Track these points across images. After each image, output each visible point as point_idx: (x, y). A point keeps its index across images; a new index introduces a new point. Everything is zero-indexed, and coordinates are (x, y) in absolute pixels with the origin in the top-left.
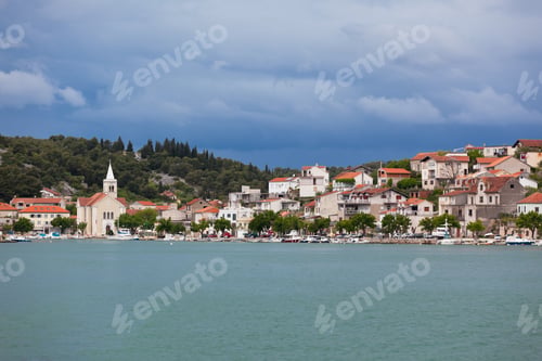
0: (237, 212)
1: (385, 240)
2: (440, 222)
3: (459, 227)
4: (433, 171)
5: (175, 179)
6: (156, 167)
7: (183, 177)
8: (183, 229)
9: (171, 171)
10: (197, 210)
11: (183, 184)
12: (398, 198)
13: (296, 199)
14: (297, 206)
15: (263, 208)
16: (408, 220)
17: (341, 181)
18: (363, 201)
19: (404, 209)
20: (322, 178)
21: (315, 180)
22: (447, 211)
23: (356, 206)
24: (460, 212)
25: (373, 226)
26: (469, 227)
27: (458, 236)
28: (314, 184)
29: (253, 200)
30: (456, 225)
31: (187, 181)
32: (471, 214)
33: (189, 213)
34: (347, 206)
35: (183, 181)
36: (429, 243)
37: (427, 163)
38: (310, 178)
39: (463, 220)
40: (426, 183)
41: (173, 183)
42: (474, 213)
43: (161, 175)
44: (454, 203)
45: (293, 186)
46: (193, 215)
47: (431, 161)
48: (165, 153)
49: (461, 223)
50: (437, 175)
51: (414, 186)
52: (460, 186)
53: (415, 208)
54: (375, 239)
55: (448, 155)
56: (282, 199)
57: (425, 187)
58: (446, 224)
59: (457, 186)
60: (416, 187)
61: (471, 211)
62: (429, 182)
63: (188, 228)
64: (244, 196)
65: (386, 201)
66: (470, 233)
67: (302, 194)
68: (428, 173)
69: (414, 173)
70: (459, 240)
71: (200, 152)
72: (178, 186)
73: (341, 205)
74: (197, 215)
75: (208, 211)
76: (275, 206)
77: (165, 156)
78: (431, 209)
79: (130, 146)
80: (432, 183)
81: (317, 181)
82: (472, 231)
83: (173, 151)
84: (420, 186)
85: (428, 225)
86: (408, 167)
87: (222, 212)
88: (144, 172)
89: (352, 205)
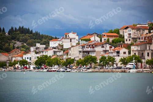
0: (32, 56)
1: (101, 70)
2: (131, 60)
3: (142, 63)
4: (130, 34)
5: (22, 44)
6: (14, 38)
7: (25, 43)
8: (6, 65)
9: (20, 40)
10: (14, 56)
11: (25, 46)
12: (111, 47)
13: (62, 50)
14: (61, 53)
15: (44, 54)
16: (114, 59)
17: (83, 40)
18: (92, 49)
19: (112, 53)
20: (75, 39)
21: (71, 40)
22: (135, 54)
23: (88, 52)
24: (143, 54)
25: (96, 63)
26: (147, 63)
27: (141, 67)
28: (71, 42)
29: (40, 50)
30: (140, 61)
31: (27, 44)
32: (148, 55)
33: (10, 57)
34: (84, 52)
35: (25, 44)
36: (124, 72)
37: (127, 30)
38: (68, 39)
39: (144, 59)
40: (127, 40)
41: (21, 45)
42: (150, 54)
43: (16, 42)
44: (139, 49)
45: (61, 43)
46: (12, 58)
47: (129, 29)
48: (18, 32)
49: (143, 61)
50: (132, 36)
51: (120, 42)
52: (143, 40)
53: (118, 52)
54: (96, 70)
55: (138, 26)
56: (54, 50)
57: (126, 42)
58: (134, 61)
59: (141, 40)
60: (122, 43)
61: (148, 53)
62: (128, 40)
63: (8, 65)
64: (37, 48)
65: (104, 49)
66: (148, 66)
67: (64, 47)
68: (127, 35)
69: (121, 35)
70: (141, 70)
71: (34, 32)
72: (23, 47)
73: (80, 52)
74: (13, 58)
75: (18, 56)
76: (50, 53)
77: (18, 34)
78: (127, 53)
79: (4, 29)
80: (130, 40)
81: (72, 40)
82: (149, 64)
83: (22, 32)
84: (124, 42)
85: (125, 62)
86: (118, 33)
87: (25, 57)
88: (9, 41)
89: (86, 52)
